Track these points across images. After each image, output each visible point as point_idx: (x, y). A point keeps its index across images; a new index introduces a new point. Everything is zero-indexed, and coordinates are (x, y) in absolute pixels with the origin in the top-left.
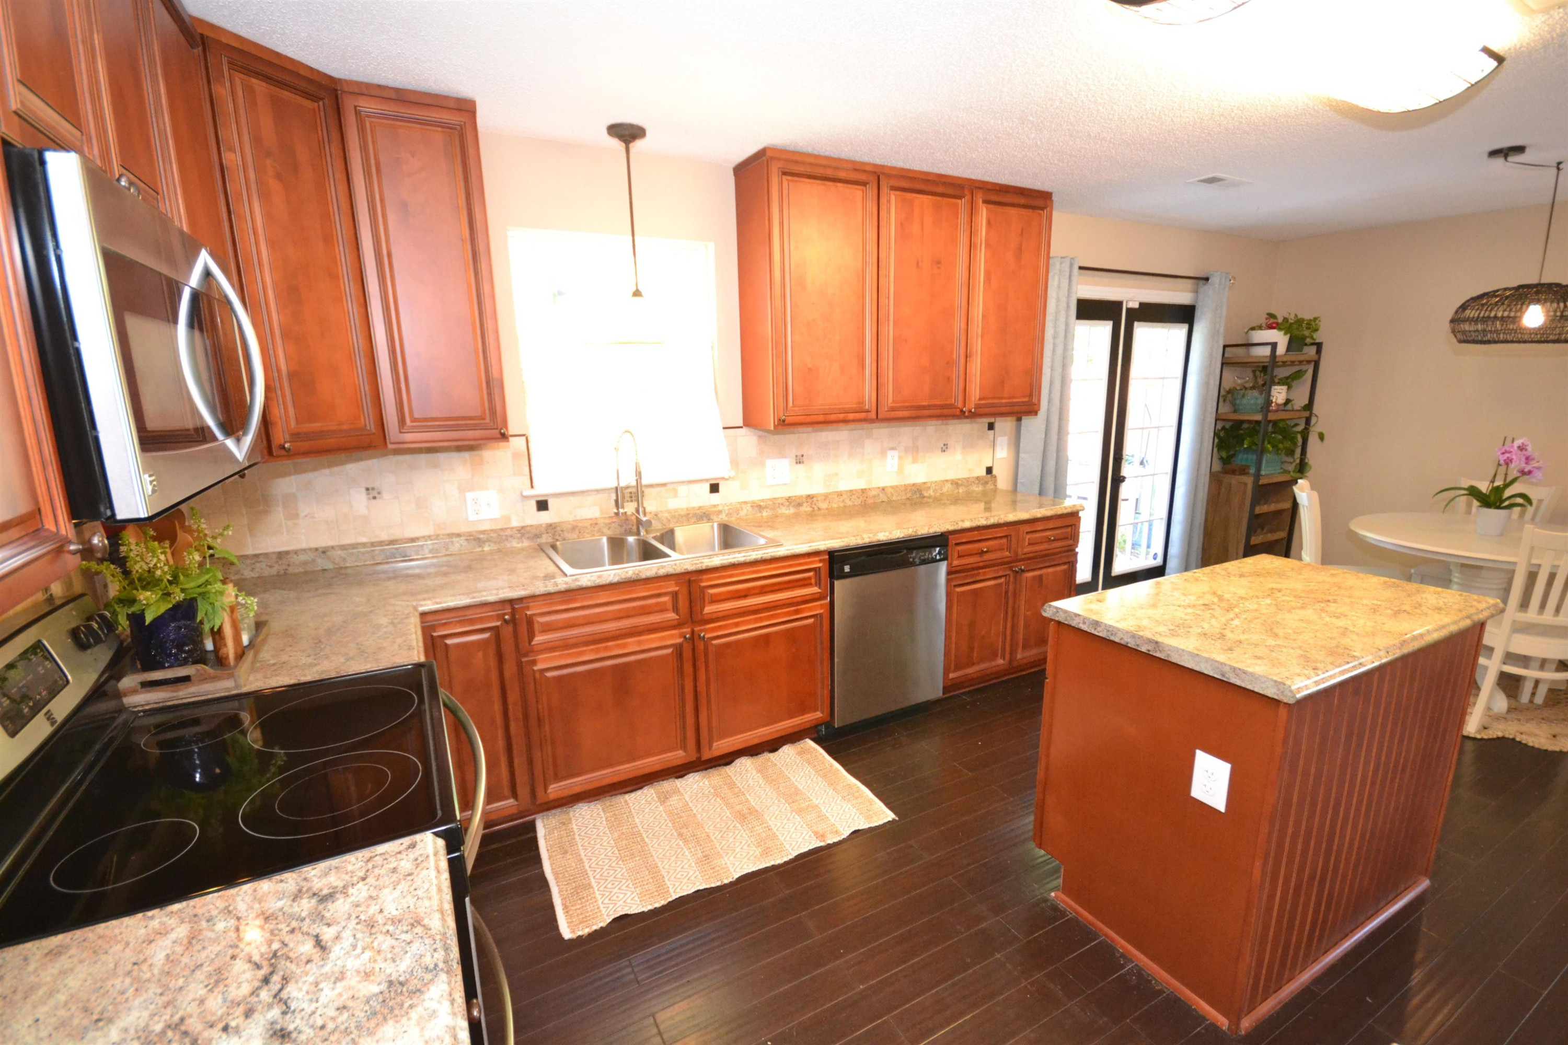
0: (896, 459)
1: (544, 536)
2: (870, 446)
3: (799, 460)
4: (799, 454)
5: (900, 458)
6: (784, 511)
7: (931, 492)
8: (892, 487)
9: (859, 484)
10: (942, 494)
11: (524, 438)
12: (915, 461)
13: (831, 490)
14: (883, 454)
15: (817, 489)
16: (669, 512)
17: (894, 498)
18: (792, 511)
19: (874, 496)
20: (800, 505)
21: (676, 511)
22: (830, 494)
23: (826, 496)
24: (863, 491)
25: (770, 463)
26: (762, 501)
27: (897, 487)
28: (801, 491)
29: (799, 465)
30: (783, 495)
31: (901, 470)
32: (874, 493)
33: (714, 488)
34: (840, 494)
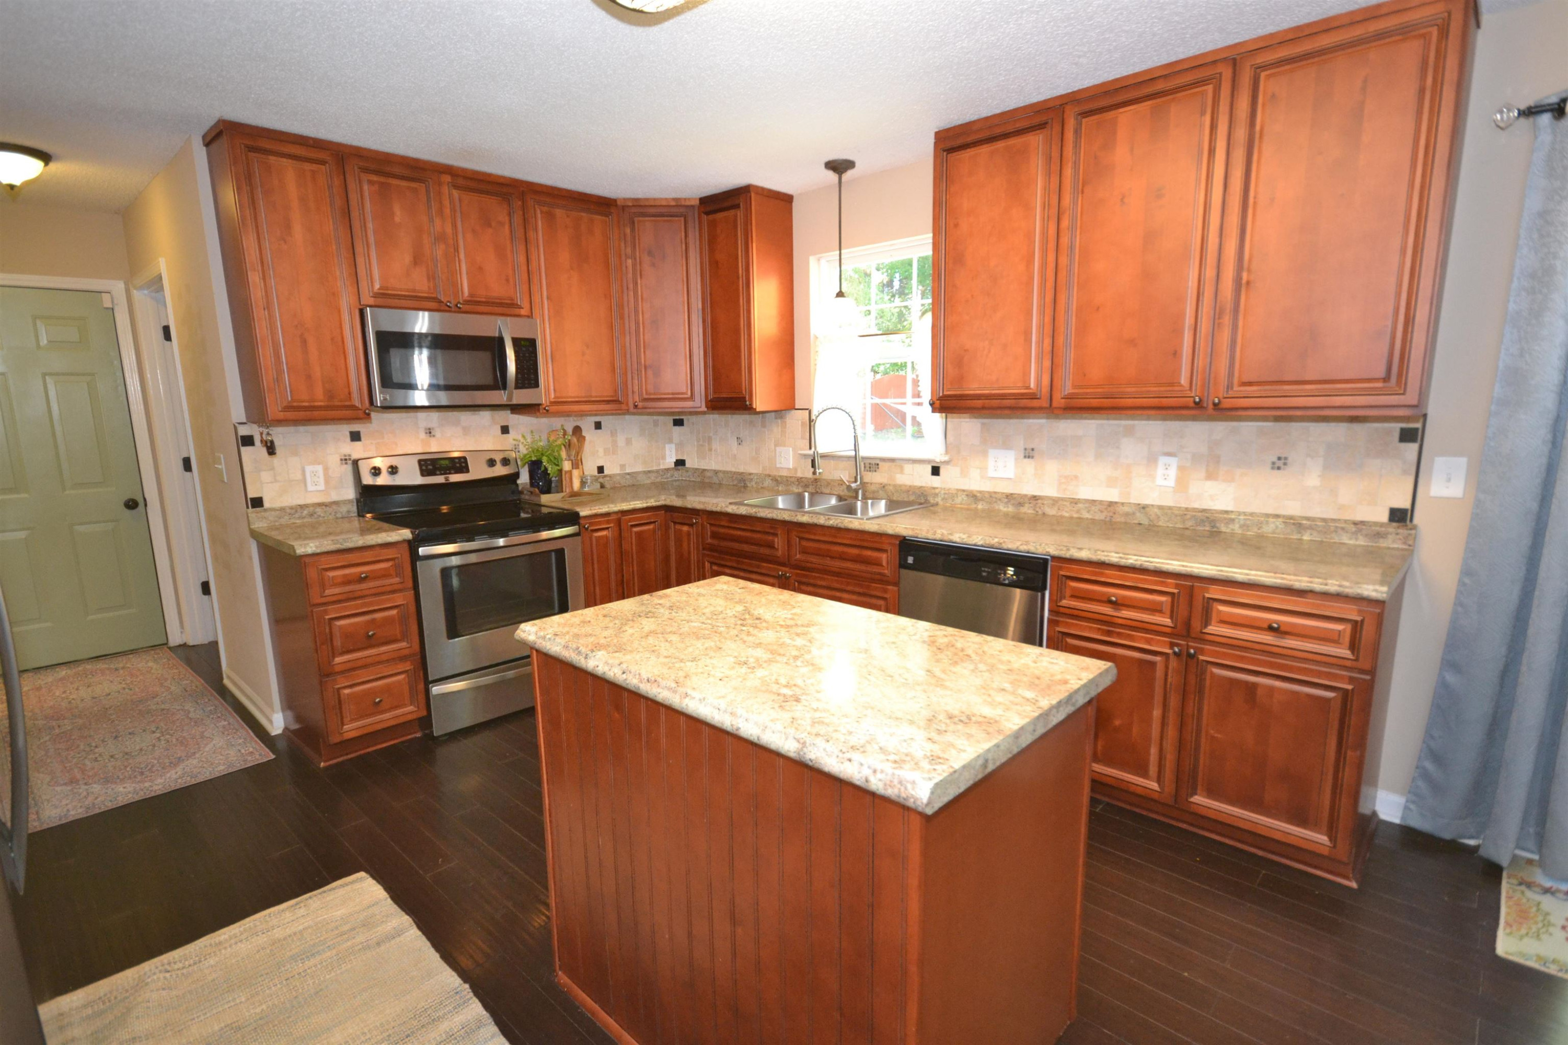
0: (1173, 473)
1: (811, 487)
2: (1130, 449)
3: (1029, 454)
4: (1030, 446)
5: (1181, 468)
6: (1002, 508)
7: (1236, 528)
8: (1161, 508)
9: (1112, 495)
10: (1261, 537)
11: (808, 411)
12: (1210, 476)
13: (1068, 495)
14: (1152, 460)
15: (1050, 491)
16: (895, 486)
17: (1160, 523)
18: (1011, 509)
19: (1127, 514)
20: (1021, 504)
21: (900, 486)
22: (1063, 499)
23: (1055, 501)
24: (1111, 504)
25: (992, 453)
26: (980, 492)
27: (1170, 508)
28: (1029, 489)
29: (1027, 460)
30: (1005, 491)
31: (1181, 484)
32: (1126, 509)
33: (936, 471)
34: (1075, 502)
